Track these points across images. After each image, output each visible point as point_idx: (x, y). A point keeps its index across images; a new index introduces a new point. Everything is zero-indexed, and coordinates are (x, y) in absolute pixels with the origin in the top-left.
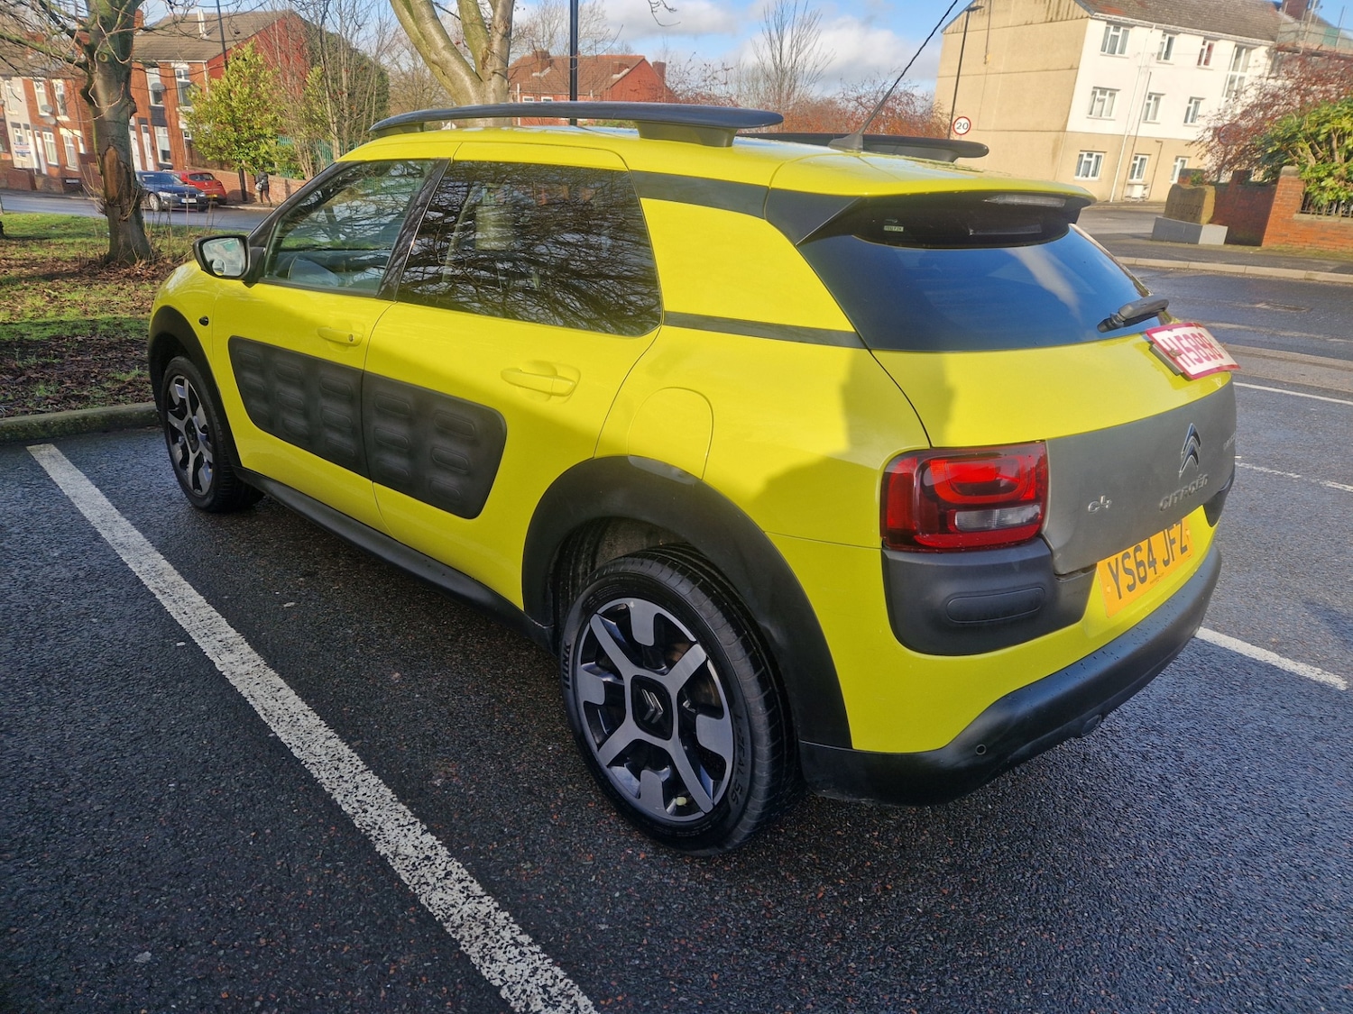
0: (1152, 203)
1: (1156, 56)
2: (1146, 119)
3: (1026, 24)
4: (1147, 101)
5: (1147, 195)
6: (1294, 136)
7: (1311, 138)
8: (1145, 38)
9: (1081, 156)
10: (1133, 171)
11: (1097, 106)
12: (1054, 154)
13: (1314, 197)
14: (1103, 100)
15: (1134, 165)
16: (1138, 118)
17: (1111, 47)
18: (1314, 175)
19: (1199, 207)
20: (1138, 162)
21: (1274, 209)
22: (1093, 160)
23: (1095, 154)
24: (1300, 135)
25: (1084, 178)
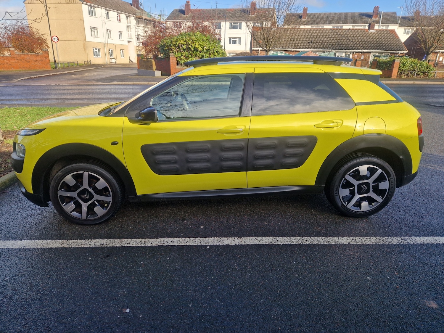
0: (118, 64)
1: (105, 18)
2: (108, 38)
3: (59, 3)
4: (107, 32)
5: (116, 62)
6: (170, 45)
7: (175, 45)
8: (100, 12)
9: (93, 49)
10: (110, 54)
11: (93, 33)
12: (85, 49)
13: (180, 62)
14: (94, 31)
15: (110, 52)
16: (106, 37)
17: (92, 14)
18: (178, 56)
19: (152, 65)
20: (110, 51)
21: (171, 65)
22: (97, 51)
23: (97, 49)
24: (172, 45)
25: (96, 57)
